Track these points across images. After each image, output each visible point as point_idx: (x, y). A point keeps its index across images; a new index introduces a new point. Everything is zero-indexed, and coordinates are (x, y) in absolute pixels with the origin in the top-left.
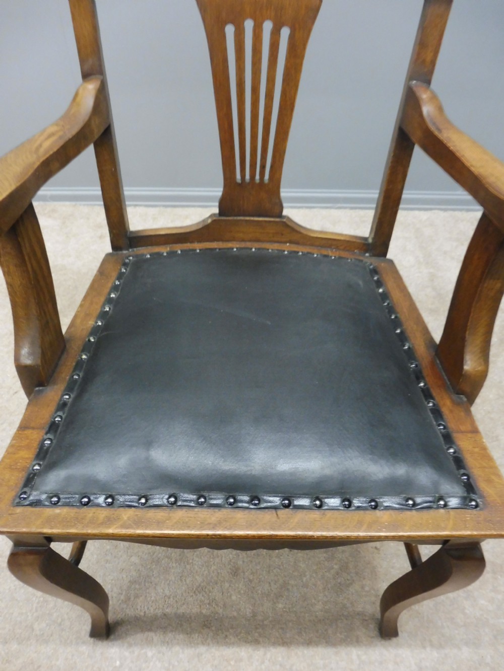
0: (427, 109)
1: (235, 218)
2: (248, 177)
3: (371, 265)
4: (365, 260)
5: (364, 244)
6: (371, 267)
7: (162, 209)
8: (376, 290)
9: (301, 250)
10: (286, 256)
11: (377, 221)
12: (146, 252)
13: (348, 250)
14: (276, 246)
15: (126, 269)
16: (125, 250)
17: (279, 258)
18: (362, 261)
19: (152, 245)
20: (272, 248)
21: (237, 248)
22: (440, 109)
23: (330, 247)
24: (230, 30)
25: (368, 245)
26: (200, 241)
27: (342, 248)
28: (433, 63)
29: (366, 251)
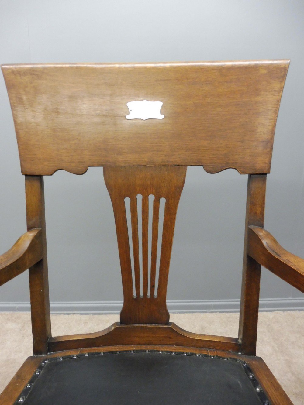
0: (265, 242)
1: (133, 326)
2: (142, 294)
3: (244, 363)
4: (240, 359)
5: (236, 345)
6: (245, 365)
7: (91, 316)
8: (254, 389)
9: (186, 351)
10: (173, 358)
11: (243, 325)
12: (60, 355)
13: (223, 350)
14: (165, 348)
15: (40, 372)
16: (44, 354)
17: (168, 359)
18: (236, 360)
19: (66, 349)
20: (162, 349)
21: (134, 351)
22: (275, 241)
23: (209, 347)
24: (127, 201)
25: (239, 345)
26: (104, 345)
27: (218, 348)
28: (262, 214)
29: (239, 351)
